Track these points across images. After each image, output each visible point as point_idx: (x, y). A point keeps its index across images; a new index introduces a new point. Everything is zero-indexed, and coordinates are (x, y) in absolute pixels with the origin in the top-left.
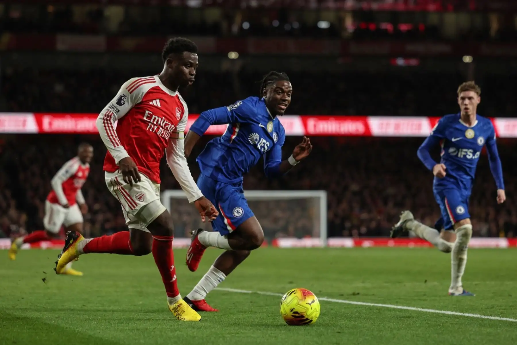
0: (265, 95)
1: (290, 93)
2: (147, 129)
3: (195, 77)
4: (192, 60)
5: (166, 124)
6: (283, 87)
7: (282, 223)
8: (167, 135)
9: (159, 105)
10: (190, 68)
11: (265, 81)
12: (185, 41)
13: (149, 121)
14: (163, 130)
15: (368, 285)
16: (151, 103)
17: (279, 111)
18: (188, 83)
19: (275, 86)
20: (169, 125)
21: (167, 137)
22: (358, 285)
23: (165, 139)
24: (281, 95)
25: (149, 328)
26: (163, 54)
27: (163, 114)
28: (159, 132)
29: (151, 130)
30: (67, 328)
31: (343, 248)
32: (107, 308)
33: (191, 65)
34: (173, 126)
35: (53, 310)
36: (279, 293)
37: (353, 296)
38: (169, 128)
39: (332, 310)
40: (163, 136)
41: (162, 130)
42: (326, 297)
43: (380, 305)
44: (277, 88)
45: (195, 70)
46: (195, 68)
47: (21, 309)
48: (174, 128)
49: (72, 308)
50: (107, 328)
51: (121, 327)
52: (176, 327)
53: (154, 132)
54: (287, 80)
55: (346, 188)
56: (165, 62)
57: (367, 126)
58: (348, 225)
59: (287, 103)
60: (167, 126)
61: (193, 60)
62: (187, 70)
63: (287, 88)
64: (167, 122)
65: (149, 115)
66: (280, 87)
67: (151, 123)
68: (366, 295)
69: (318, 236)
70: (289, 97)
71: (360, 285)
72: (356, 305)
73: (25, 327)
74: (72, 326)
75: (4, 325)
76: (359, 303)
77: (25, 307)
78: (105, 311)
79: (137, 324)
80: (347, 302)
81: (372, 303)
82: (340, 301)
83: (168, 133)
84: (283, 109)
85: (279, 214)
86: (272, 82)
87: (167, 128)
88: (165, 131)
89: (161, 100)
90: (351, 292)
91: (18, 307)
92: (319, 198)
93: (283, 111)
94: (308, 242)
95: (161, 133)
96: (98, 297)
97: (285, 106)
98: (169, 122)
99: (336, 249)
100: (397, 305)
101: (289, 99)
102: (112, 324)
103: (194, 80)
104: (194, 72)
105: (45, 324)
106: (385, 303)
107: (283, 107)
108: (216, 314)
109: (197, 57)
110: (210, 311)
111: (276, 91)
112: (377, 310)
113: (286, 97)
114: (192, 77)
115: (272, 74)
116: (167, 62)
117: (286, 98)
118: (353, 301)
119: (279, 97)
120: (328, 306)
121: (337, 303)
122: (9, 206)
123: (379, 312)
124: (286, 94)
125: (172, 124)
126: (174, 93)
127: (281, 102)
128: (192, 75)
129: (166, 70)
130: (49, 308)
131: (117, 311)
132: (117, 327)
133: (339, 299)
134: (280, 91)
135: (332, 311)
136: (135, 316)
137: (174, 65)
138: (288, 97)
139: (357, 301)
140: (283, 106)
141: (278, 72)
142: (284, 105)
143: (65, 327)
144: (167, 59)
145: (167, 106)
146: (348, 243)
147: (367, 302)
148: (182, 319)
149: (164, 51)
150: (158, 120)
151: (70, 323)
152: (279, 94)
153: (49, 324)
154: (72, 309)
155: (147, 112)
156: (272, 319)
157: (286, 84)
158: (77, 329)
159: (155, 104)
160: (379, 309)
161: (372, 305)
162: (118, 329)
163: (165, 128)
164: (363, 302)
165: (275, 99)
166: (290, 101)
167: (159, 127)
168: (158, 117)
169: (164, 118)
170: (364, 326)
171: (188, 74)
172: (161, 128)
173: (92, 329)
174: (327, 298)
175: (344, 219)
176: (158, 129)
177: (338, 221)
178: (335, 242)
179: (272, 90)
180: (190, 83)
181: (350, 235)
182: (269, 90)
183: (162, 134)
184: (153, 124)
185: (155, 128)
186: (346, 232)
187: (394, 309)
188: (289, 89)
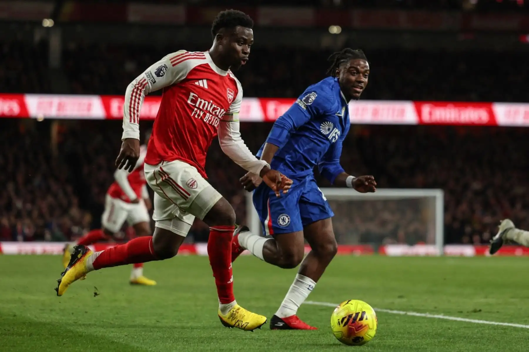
0: (338, 75)
1: (366, 74)
2: (192, 115)
3: (249, 56)
4: (245, 36)
5: (214, 109)
6: (358, 67)
7: (390, 227)
8: (216, 122)
9: (206, 87)
10: (244, 45)
11: (338, 60)
12: (238, 13)
13: (194, 104)
14: (211, 115)
15: (491, 300)
16: (197, 83)
17: (354, 94)
18: (240, 63)
19: (349, 65)
20: (218, 109)
21: (217, 123)
22: (479, 301)
23: (214, 126)
24: (356, 76)
25: (234, 348)
26: (212, 29)
27: (211, 96)
28: (206, 118)
29: (196, 117)
30: (138, 347)
31: (462, 257)
32: (184, 324)
33: (245, 42)
34: (223, 110)
35: (121, 326)
36: (386, 309)
37: (473, 314)
38: (218, 113)
39: (449, 329)
40: (210, 123)
41: (209, 116)
42: (442, 314)
43: (506, 324)
44: (350, 67)
45: (249, 48)
46: (249, 46)
47: (84, 325)
48: (224, 113)
49: (144, 324)
50: (184, 348)
51: (202, 348)
52: (266, 348)
53: (200, 118)
54: (362, 58)
55: (466, 187)
56: (214, 38)
57: (491, 114)
58: (468, 229)
59: (363, 85)
60: (216, 111)
61: (247, 36)
62: (239, 48)
63: (363, 68)
64: (216, 106)
65: (194, 98)
66: (355, 66)
67: (197, 108)
68: (489, 312)
69: (433, 242)
70: (366, 78)
71: (483, 300)
72: (478, 324)
73: (89, 346)
74: (143, 346)
75: (64, 344)
76: (481, 322)
77: (88, 323)
78: (183, 328)
79: (220, 343)
80: (467, 320)
81: (496, 321)
82: (459, 319)
83: (216, 119)
84: (358, 92)
85: (386, 216)
86: (346, 60)
87: (216, 113)
88: (213, 117)
89: (208, 81)
90: (471, 308)
91: (80, 322)
92: (434, 198)
93: (359, 95)
94: (421, 250)
95: (208, 120)
96: (175, 311)
97: (361, 89)
98: (217, 105)
99: (454, 257)
100: (526, 325)
101: (366, 80)
102: (190, 344)
103: (248, 59)
104: (249, 50)
105: (113, 342)
106: (511, 322)
107: (358, 90)
108: (313, 333)
109: (252, 32)
110: (305, 329)
111: (350, 71)
112: (502, 330)
113: (361, 78)
114: (245, 56)
115: (346, 52)
116: (217, 37)
117: (362, 80)
118: (474, 319)
119: (353, 78)
120: (445, 325)
121: (456, 321)
122: (70, 205)
123: (505, 333)
124: (361, 75)
125: (222, 108)
126: (225, 73)
127: (356, 84)
128: (246, 53)
129: (217, 47)
130: (116, 324)
131: (197, 328)
132: (196, 346)
133: (458, 317)
134: (355, 72)
135: (450, 331)
136: (218, 334)
137: (225, 42)
138: (364, 79)
139: (479, 319)
140: (358, 88)
141: (354, 50)
142: (360, 87)
143: (135, 347)
144: (217, 34)
145: (216, 87)
146: (468, 251)
147: (492, 321)
148: (243, 325)
149: (213, 25)
150: (205, 104)
151: (141, 341)
152: (353, 75)
153: (116, 342)
154: (144, 326)
155: (192, 94)
156: (379, 340)
157: (362, 63)
158: (150, 349)
159: (201, 85)
160: (505, 328)
161: (496, 323)
162: (198, 349)
163: (214, 113)
164: (487, 320)
165: (349, 81)
166: (367, 83)
167: (206, 112)
168: (205, 100)
169: (211, 101)
170: (487, 349)
171: (241, 52)
172: (208, 114)
173: (167, 349)
174: (444, 315)
175: (464, 223)
176: (205, 115)
177: (456, 225)
178: (454, 250)
179: (345, 69)
180: (243, 63)
181: (471, 242)
182: (343, 71)
183: (210, 121)
184: (198, 108)
185: (202, 114)
186: (466, 239)
187: (522, 329)
188: (365, 69)
